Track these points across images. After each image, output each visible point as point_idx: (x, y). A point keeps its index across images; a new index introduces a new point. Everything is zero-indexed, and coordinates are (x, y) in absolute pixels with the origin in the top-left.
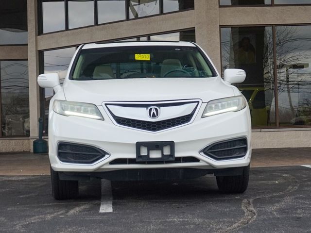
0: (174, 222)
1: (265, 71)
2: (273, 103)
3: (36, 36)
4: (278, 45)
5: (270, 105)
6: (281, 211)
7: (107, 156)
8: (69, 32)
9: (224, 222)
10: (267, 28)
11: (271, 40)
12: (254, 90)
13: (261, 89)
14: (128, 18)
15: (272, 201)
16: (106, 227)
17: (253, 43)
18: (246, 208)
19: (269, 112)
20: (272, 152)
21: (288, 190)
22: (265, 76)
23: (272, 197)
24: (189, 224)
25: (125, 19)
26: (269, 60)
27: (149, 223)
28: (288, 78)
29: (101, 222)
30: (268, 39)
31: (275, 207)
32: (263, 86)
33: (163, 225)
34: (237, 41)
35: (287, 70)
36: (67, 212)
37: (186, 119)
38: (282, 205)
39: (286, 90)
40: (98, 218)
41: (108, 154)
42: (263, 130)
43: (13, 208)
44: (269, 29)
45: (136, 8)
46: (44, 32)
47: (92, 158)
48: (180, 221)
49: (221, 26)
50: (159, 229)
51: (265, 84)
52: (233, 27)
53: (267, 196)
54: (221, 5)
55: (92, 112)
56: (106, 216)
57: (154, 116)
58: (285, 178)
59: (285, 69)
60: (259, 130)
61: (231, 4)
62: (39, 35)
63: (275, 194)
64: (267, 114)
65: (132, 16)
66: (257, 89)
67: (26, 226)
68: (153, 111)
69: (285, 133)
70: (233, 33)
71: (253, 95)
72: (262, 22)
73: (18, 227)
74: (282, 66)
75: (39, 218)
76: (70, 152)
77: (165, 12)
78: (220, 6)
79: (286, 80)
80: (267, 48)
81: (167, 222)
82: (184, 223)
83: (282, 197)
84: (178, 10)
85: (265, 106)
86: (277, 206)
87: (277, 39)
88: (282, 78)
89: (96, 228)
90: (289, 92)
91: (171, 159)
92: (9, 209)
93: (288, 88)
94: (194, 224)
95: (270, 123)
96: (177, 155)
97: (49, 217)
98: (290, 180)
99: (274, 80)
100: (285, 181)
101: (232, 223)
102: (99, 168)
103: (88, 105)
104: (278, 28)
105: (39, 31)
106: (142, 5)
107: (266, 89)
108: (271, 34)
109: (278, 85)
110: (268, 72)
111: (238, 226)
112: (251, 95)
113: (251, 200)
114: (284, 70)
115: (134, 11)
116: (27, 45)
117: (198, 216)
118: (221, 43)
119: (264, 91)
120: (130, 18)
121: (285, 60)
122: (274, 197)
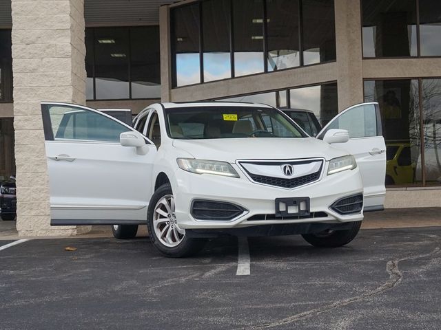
0: (315, 285)
1: (411, 126)
2: (419, 160)
3: (170, 89)
4: (424, 98)
5: (416, 162)
6: (428, 274)
7: (245, 212)
8: (204, 85)
9: (368, 285)
10: (413, 81)
11: (417, 93)
12: (398, 147)
13: (407, 145)
14: (266, 71)
15: (418, 263)
16: (243, 290)
17: (398, 96)
18: (391, 270)
19: (414, 169)
20: (418, 212)
21: (435, 251)
22: (411, 132)
23: (418, 259)
24: (331, 287)
25: (263, 71)
26: (415, 115)
27: (289, 286)
28: (435, 134)
29: (238, 285)
30: (414, 93)
31: (421, 270)
32: (409, 142)
33: (304, 288)
34: (381, 95)
35: (434, 126)
36: (203, 274)
37: (314, 177)
38: (429, 267)
39: (433, 146)
40: (236, 281)
41: (246, 210)
42: (408, 189)
43: (146, 271)
44: (415, 83)
45: (275, 60)
46: (178, 86)
47: (230, 215)
48: (320, 284)
49: (364, 79)
50: (299, 293)
51: (411, 140)
52: (377, 80)
53: (413, 258)
54: (364, 56)
55: (225, 170)
56: (243, 279)
57: (288, 173)
58: (432, 239)
59: (432, 124)
60: (405, 188)
61: (374, 56)
62: (173, 88)
63: (421, 256)
64: (413, 171)
65: (270, 69)
66: (402, 146)
67: (159, 289)
68: (288, 169)
69: (431, 192)
70: (377, 87)
71: (399, 152)
72: (407, 75)
73: (150, 291)
74: (428, 121)
75: (172, 282)
76: (207, 209)
77: (305, 64)
78: (363, 58)
79: (432, 136)
80: (413, 102)
81: (307, 285)
82: (326, 287)
83: (428, 258)
84: (319, 62)
85: (410, 163)
86: (423, 269)
87: (423, 92)
88: (429, 134)
89: (233, 292)
90: (436, 148)
91: (307, 214)
92: (141, 272)
93: (435, 144)
94: (336, 287)
95: (417, 181)
96: (312, 210)
97: (183, 280)
98: (437, 241)
99: (420, 136)
100: (431, 242)
101: (377, 286)
102: (238, 225)
103: (220, 163)
104: (424, 81)
105: (172, 85)
106: (281, 57)
107: (411, 145)
108: (418, 87)
109: (425, 141)
110: (414, 128)
111: (383, 290)
112: (396, 151)
113: (396, 262)
114: (430, 125)
115: (272, 62)
116: (160, 99)
117: (340, 279)
118: (364, 96)
119: (409, 147)
120: (269, 70)
121: (431, 115)
122: (421, 258)
